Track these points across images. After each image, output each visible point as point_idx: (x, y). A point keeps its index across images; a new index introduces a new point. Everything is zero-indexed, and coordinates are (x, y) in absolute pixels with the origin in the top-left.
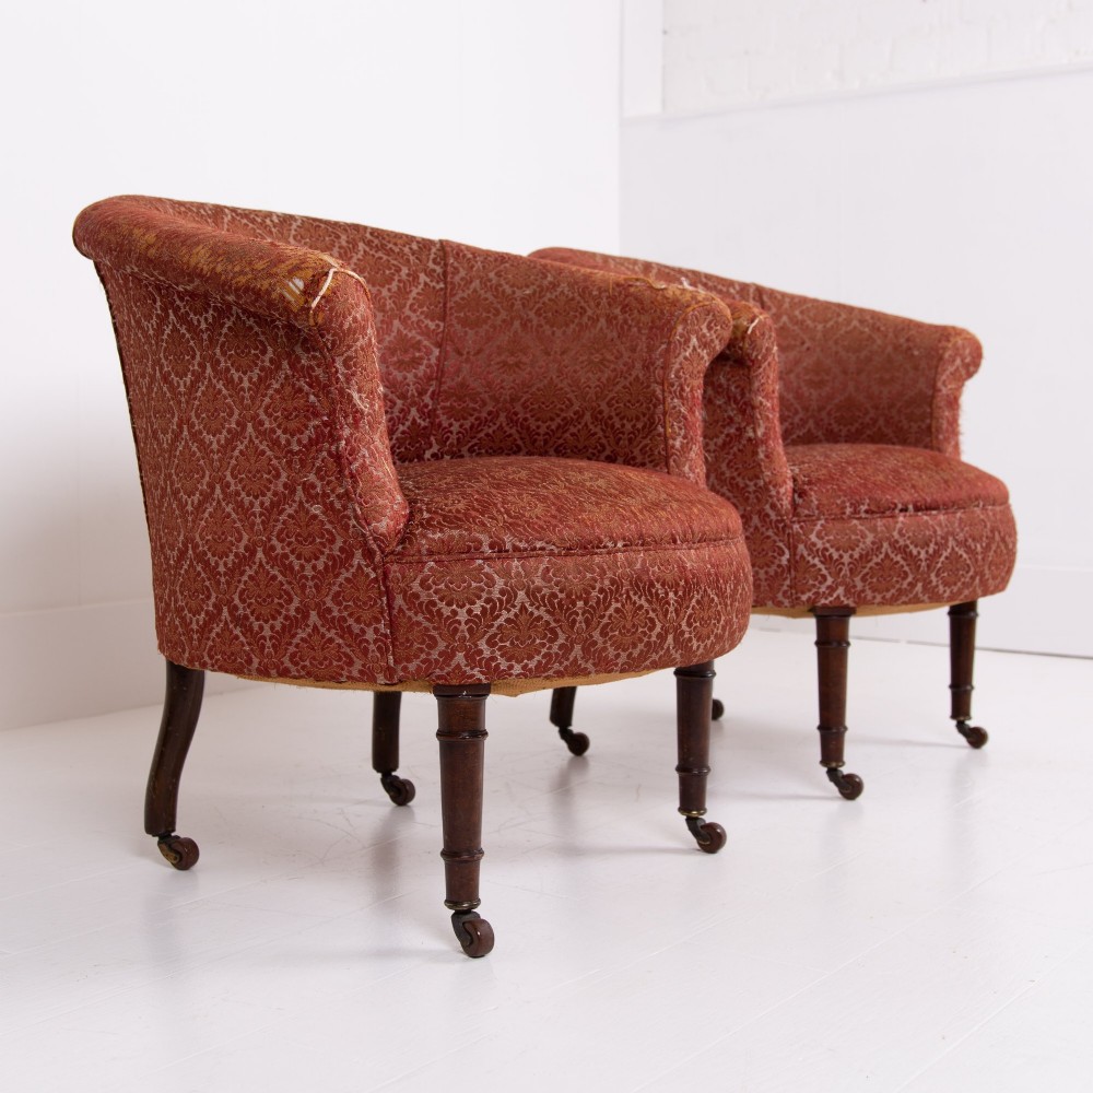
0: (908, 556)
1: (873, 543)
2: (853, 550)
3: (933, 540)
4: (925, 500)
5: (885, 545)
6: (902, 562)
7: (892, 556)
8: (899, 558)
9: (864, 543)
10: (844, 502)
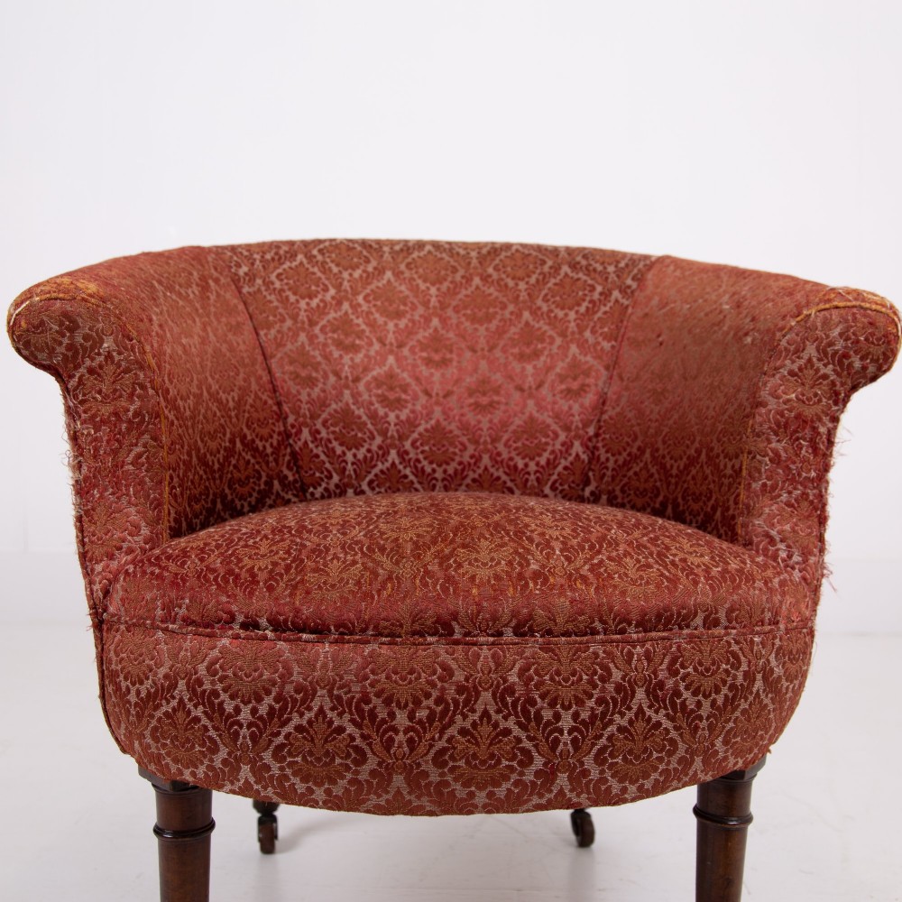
0: (216, 711)
1: (166, 677)
2: (141, 683)
3: (275, 691)
4: (297, 611)
5: (182, 684)
6: (205, 721)
7: (190, 706)
8: (199, 712)
9: (156, 674)
10: (154, 600)
